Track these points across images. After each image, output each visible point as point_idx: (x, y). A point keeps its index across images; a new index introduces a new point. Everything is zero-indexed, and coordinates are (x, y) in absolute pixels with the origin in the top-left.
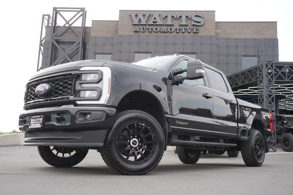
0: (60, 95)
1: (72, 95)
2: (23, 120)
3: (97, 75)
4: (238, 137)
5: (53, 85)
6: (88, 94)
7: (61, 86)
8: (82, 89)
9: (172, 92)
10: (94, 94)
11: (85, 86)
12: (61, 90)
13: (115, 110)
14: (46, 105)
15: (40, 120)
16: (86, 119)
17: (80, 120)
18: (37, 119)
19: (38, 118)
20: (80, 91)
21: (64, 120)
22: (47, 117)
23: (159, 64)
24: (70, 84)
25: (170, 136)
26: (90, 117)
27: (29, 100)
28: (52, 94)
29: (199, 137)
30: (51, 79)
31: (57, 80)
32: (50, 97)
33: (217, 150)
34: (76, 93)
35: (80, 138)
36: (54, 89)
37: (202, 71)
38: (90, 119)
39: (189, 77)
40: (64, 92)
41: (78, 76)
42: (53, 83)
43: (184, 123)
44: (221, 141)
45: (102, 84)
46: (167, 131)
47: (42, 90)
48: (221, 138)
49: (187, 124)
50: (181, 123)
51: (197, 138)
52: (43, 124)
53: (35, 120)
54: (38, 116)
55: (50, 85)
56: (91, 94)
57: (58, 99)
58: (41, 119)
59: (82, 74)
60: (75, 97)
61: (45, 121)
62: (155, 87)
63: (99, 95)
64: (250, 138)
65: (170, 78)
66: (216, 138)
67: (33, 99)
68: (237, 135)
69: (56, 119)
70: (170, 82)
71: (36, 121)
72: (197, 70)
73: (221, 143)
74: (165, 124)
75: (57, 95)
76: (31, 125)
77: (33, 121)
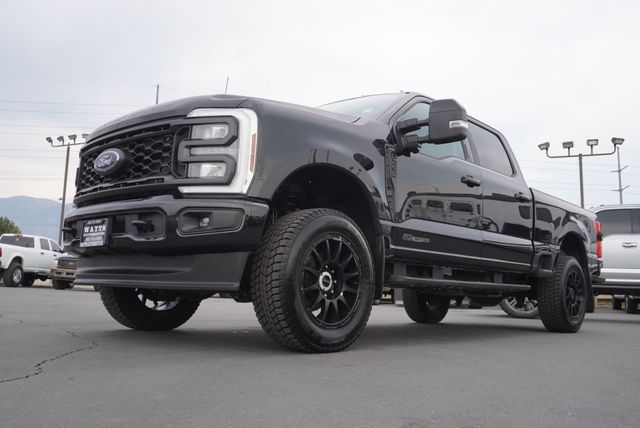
0: (146, 173)
1: (170, 173)
2: (72, 229)
3: (226, 128)
4: (533, 270)
5: (132, 151)
6: (206, 170)
7: (147, 153)
8: (193, 159)
9: (394, 169)
10: (220, 172)
11: (199, 151)
12: (147, 162)
13: (266, 206)
14: (118, 196)
16: (200, 227)
17: (186, 229)
19: (98, 225)
20: (188, 163)
21: (151, 228)
22: (116, 222)
23: (368, 111)
24: (168, 149)
25: (390, 266)
26: (209, 224)
27: (84, 186)
28: (128, 171)
29: (450, 269)
30: (128, 138)
31: (140, 141)
32: (123, 179)
33: (489, 296)
34: (180, 168)
35: (187, 270)
36: (132, 161)
37: (464, 124)
38: (210, 228)
39: (434, 137)
40: (153, 166)
41: (185, 131)
42: (132, 147)
43: (421, 240)
44: (498, 277)
45: (238, 148)
46: (385, 256)
47: (107, 162)
48: (498, 273)
49: (428, 240)
50: (414, 239)
51: (448, 271)
52: (109, 237)
53: (92, 230)
54: (99, 221)
55: (126, 152)
56: (213, 171)
57: (140, 183)
58: (104, 227)
59: (192, 125)
60: (176, 178)
61: (113, 232)
62: (358, 157)
63: (229, 173)
65: (392, 139)
66: (488, 272)
67: (92, 183)
68: (531, 267)
69: (135, 228)
70: (392, 149)
71: (95, 232)
72: (451, 122)
73: (498, 284)
74: (380, 240)
75: (140, 174)
76: (84, 240)
77: (88, 231)
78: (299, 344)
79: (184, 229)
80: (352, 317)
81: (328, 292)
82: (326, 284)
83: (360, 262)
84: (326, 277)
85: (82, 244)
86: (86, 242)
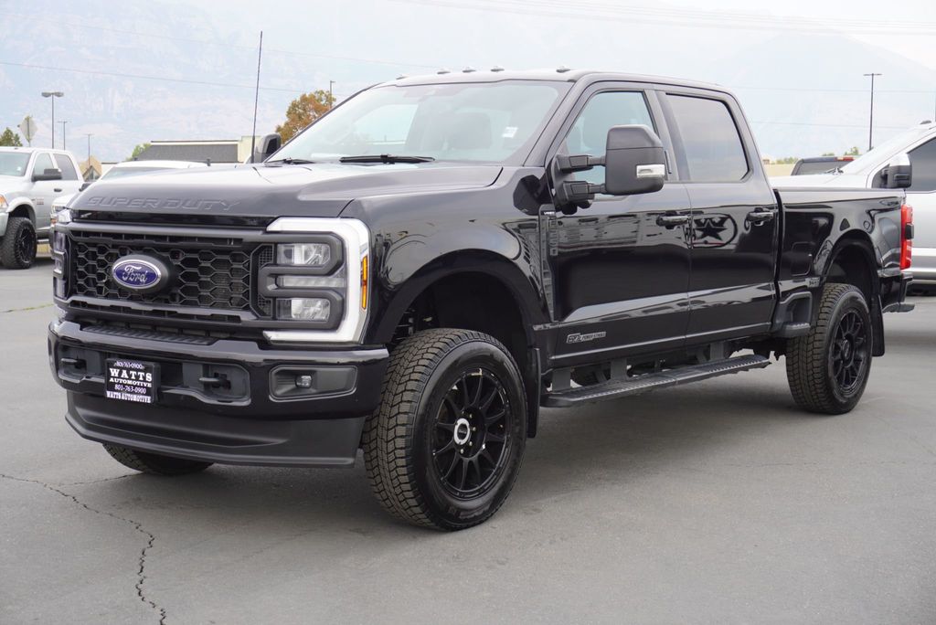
0: (206, 301)
1: (247, 309)
2: (77, 361)
4: (775, 329)
5: (177, 262)
6: (297, 308)
7: (205, 271)
8: (281, 292)
11: (290, 282)
12: (205, 285)
13: (385, 352)
15: (144, 377)
16: (299, 388)
17: (280, 393)
18: (133, 373)
19: (137, 370)
20: (274, 297)
21: (228, 385)
26: (312, 384)
27: (83, 290)
28: (174, 291)
30: (168, 243)
31: (188, 250)
32: (168, 304)
34: (263, 304)
35: (280, 441)
36: (180, 278)
37: (658, 170)
38: (313, 391)
39: (612, 185)
41: (265, 250)
42: (174, 256)
43: (593, 336)
45: (344, 278)
46: (541, 374)
48: (717, 342)
49: (603, 334)
50: (582, 338)
54: (138, 365)
55: (166, 263)
58: (149, 377)
59: (276, 243)
60: (258, 318)
61: (162, 384)
63: (334, 314)
64: (821, 322)
67: (104, 293)
68: (772, 325)
69: (201, 383)
70: (550, 211)
71: (130, 378)
72: (639, 168)
74: (533, 355)
75: (195, 299)
76: (111, 387)
77: (117, 375)
78: (427, 520)
79: (279, 392)
80: (498, 474)
81: (466, 445)
82: (462, 436)
83: (507, 397)
84: (463, 426)
85: (109, 394)
86: (117, 391)
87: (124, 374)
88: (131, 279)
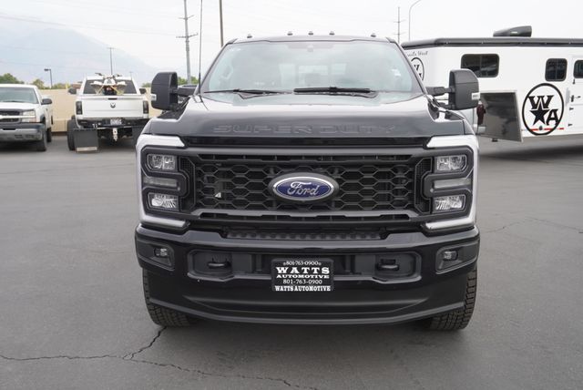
0: (367, 204)
8: (437, 193)
15: (320, 271)
18: (306, 269)
19: (310, 266)
20: (432, 198)
38: (459, 262)
40: (377, 197)
41: (425, 162)
57: (367, 218)
58: (326, 271)
59: (433, 157)
63: (467, 204)
71: (301, 273)
72: (473, 94)
76: (280, 282)
77: (285, 272)
79: (440, 267)
85: (277, 288)
86: (286, 285)
87: (295, 270)
88: (298, 192)
